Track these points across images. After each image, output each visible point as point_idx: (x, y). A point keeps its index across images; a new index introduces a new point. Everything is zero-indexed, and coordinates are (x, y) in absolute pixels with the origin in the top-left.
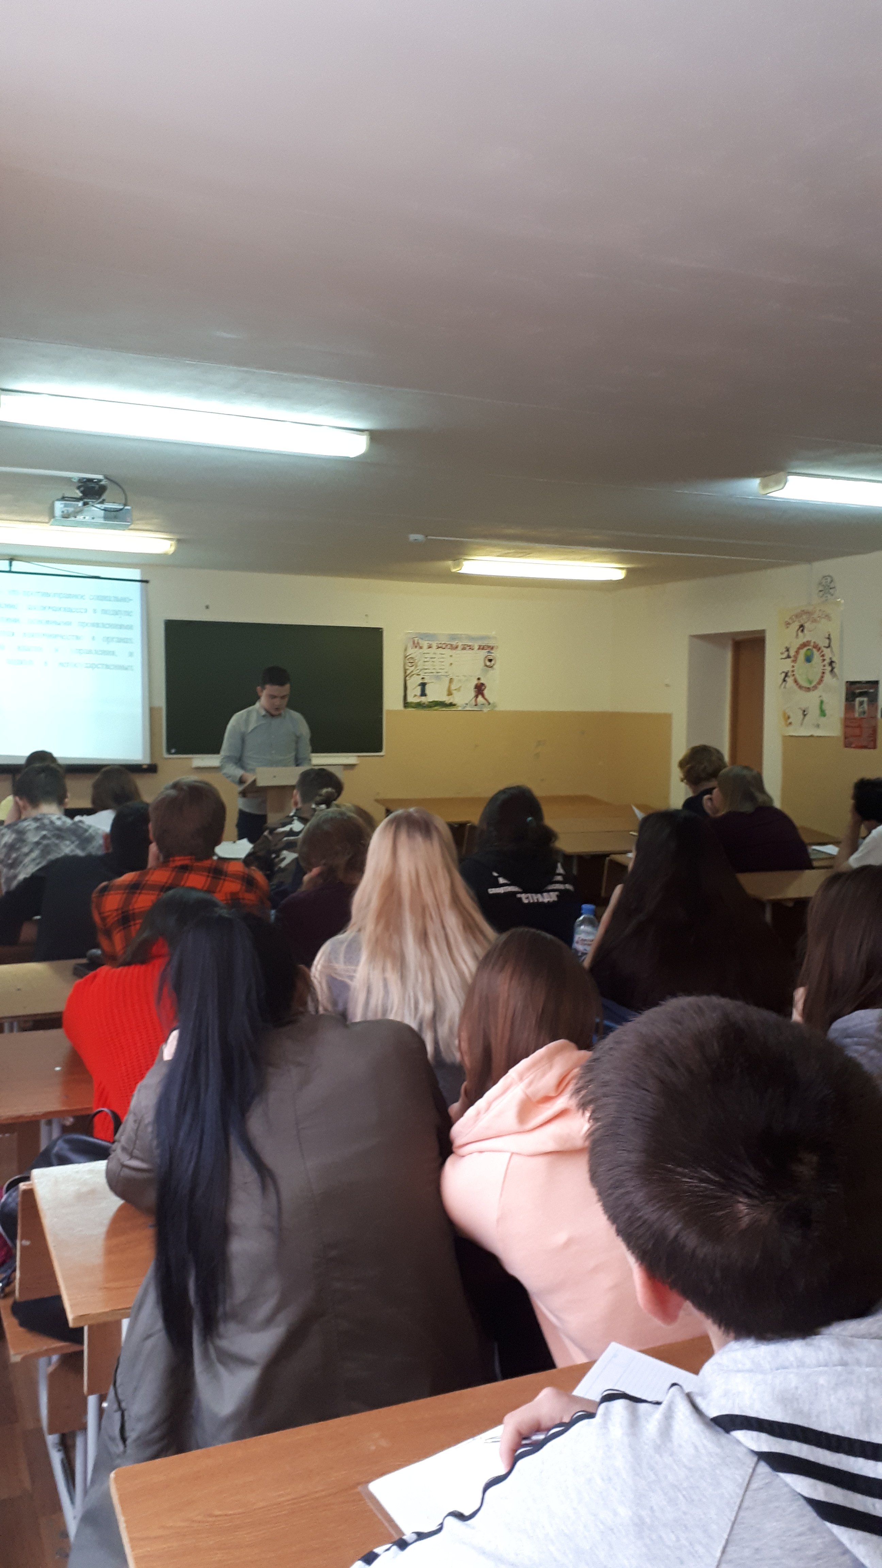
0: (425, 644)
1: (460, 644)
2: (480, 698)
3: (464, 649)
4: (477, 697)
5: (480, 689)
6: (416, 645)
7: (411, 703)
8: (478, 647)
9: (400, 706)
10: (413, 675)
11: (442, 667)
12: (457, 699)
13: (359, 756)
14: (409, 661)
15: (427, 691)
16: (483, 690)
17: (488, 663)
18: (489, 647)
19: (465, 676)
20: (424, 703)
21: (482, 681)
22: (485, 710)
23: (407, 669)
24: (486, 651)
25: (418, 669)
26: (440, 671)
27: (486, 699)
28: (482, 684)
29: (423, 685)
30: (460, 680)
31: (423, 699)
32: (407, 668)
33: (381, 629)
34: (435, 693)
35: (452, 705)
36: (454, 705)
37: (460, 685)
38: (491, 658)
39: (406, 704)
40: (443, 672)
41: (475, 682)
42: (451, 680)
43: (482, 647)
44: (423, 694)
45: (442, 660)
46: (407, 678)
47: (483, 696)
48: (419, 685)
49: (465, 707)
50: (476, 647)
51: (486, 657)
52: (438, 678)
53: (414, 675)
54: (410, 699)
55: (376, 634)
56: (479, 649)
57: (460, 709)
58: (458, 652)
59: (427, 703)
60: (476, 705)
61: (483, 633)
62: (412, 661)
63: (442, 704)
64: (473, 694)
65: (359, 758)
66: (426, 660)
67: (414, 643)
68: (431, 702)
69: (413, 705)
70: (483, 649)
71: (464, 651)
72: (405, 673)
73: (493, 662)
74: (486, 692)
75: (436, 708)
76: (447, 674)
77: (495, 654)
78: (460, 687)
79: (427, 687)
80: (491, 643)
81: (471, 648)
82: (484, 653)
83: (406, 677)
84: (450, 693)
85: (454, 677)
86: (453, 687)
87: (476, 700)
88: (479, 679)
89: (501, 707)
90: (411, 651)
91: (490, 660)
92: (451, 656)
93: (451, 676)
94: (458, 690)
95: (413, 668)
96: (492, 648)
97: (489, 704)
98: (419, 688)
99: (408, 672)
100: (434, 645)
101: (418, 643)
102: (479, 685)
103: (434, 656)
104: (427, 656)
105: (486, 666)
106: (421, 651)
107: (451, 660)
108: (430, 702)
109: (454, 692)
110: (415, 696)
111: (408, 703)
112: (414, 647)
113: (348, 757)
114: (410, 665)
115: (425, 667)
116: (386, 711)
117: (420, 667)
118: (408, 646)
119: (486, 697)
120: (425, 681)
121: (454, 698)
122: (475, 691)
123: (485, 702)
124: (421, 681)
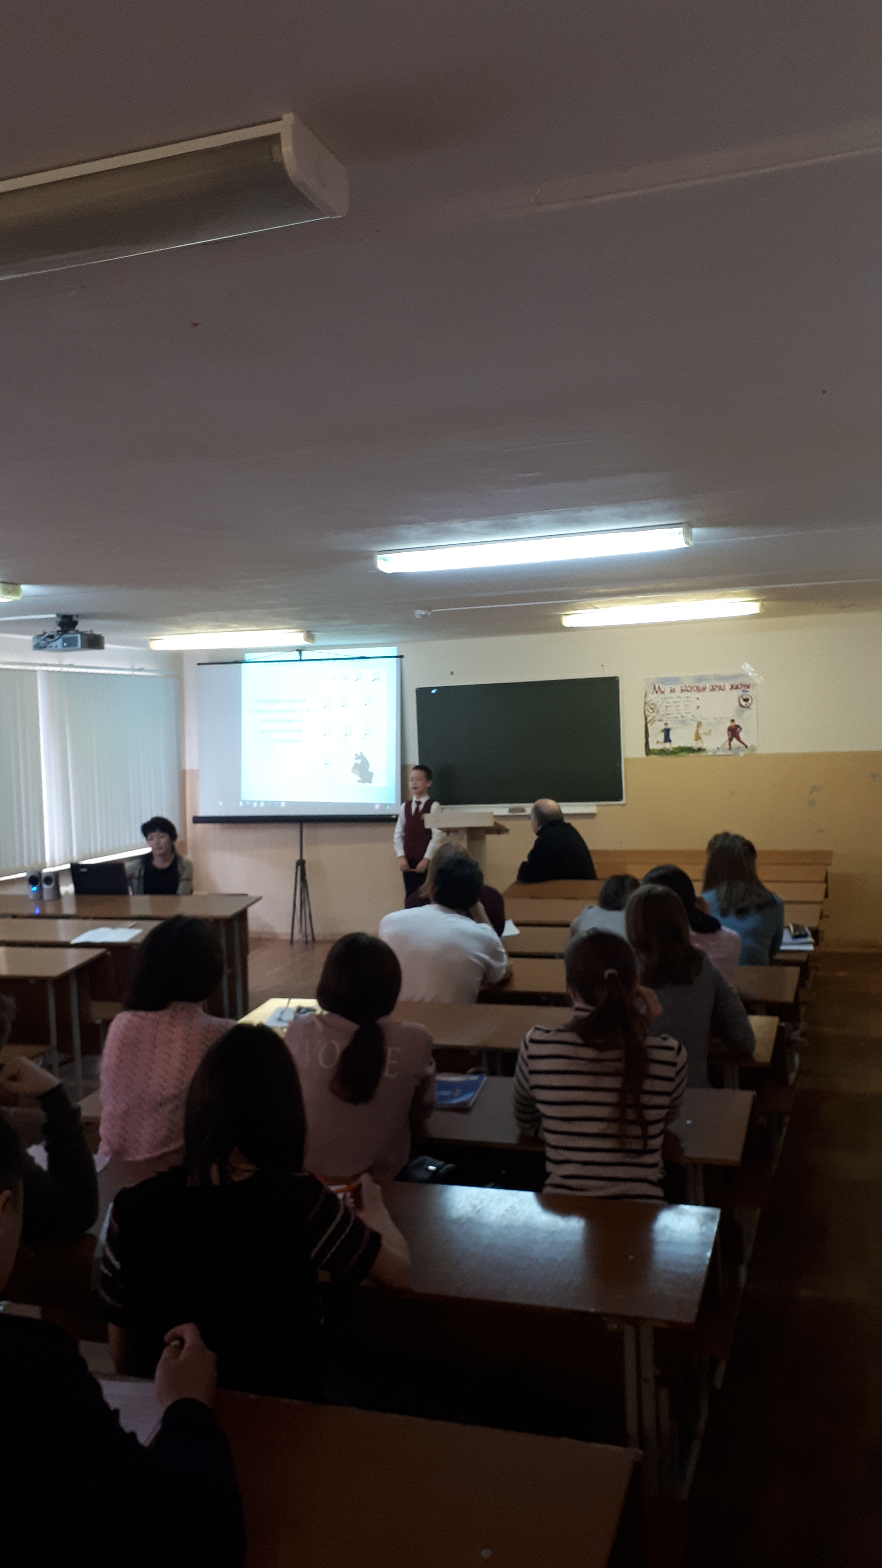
0: (667, 688)
1: (708, 685)
2: (735, 741)
3: (713, 689)
4: (730, 740)
5: (734, 732)
6: (657, 690)
7: (654, 750)
9: (642, 753)
11: (688, 711)
12: (706, 743)
13: (598, 805)
14: (649, 707)
15: (672, 737)
16: (738, 733)
17: (743, 703)
18: (743, 685)
19: (715, 719)
20: (668, 750)
21: (737, 723)
23: (648, 716)
24: (740, 690)
26: (686, 715)
27: (742, 742)
28: (738, 726)
29: (667, 732)
30: (710, 724)
31: (667, 746)
32: (647, 713)
33: (617, 677)
34: (681, 738)
35: (700, 750)
37: (709, 728)
38: (745, 697)
39: (648, 752)
40: (689, 716)
41: (729, 724)
42: (699, 724)
43: (734, 687)
44: (667, 739)
45: (688, 703)
46: (649, 725)
47: (738, 739)
48: (662, 731)
49: (716, 752)
50: (728, 686)
51: (741, 696)
52: (683, 722)
53: (656, 722)
54: (652, 746)
55: (611, 684)
56: (731, 688)
57: (710, 753)
58: (706, 694)
59: (672, 749)
60: (730, 748)
61: (735, 672)
62: (652, 707)
63: (690, 750)
64: (726, 737)
65: (599, 807)
66: (669, 705)
67: (655, 688)
69: (656, 752)
70: (737, 688)
71: (713, 693)
72: (646, 718)
73: (749, 702)
74: (742, 735)
75: (681, 754)
76: (693, 718)
77: (751, 692)
79: (671, 733)
80: (746, 681)
81: (721, 688)
82: (737, 693)
83: (646, 724)
84: (698, 737)
85: (703, 722)
86: (701, 731)
87: (730, 744)
88: (733, 721)
89: (760, 751)
90: (653, 697)
91: (746, 700)
92: (698, 698)
93: (699, 719)
94: (709, 733)
95: (655, 713)
96: (748, 687)
97: (746, 747)
98: (663, 734)
99: (649, 719)
100: (678, 689)
101: (659, 688)
102: (732, 727)
103: (678, 700)
104: (669, 700)
105: (741, 705)
106: (663, 696)
107: (698, 703)
108: (673, 748)
109: (701, 736)
110: (658, 742)
111: (650, 750)
112: (655, 693)
113: (587, 806)
114: (651, 711)
115: (668, 712)
116: (625, 759)
117: (662, 713)
118: (648, 692)
119: (742, 739)
120: (669, 726)
121: (702, 743)
122: (728, 734)
123: (741, 745)
124: (663, 727)
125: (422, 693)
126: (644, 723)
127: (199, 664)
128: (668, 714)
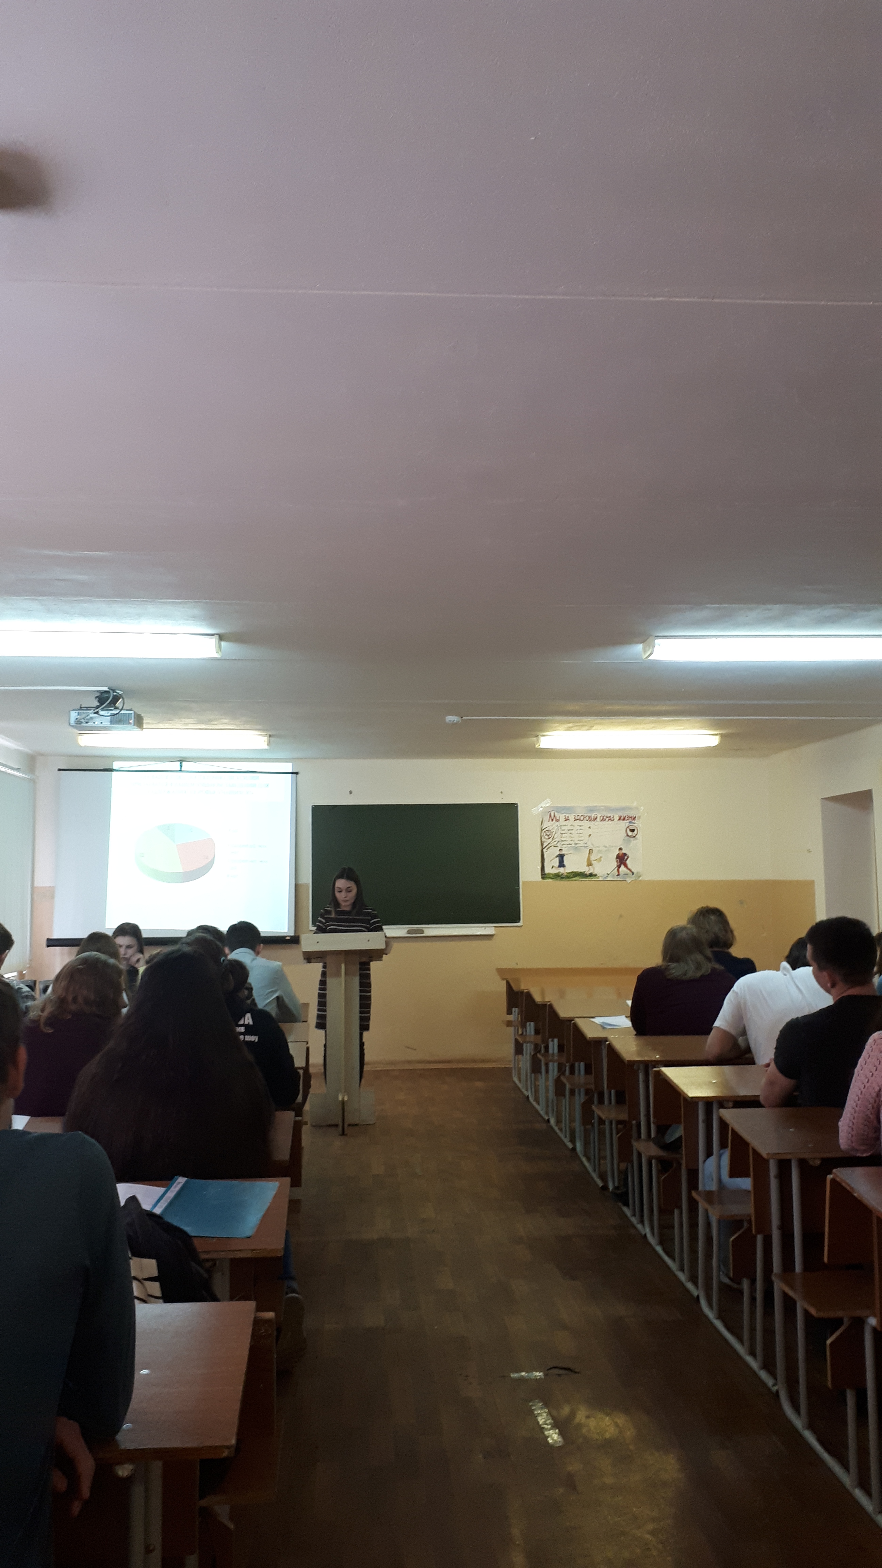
0: (562, 818)
1: (599, 816)
2: (622, 867)
3: (603, 820)
4: (619, 867)
5: (622, 859)
6: (553, 818)
7: (549, 874)
8: (618, 818)
10: (550, 847)
11: (581, 839)
12: (597, 869)
13: (495, 927)
14: (545, 834)
15: (566, 862)
16: (626, 860)
17: (630, 834)
18: (630, 817)
19: (606, 847)
20: (562, 874)
21: (624, 851)
22: (629, 880)
23: (544, 842)
24: (628, 821)
25: (555, 841)
26: (579, 842)
27: (629, 869)
28: (625, 854)
29: (561, 857)
30: (599, 851)
31: (562, 870)
32: (543, 840)
33: (517, 804)
35: (591, 875)
36: (596, 875)
38: (633, 828)
39: (544, 876)
41: (617, 852)
42: (591, 851)
43: (622, 818)
44: (562, 864)
45: (581, 832)
46: (545, 850)
47: (626, 866)
48: (557, 857)
49: (606, 877)
51: (628, 827)
52: (577, 849)
54: (547, 870)
55: (512, 809)
56: (619, 819)
57: (601, 879)
58: (596, 823)
59: (566, 874)
60: (618, 875)
61: (624, 805)
62: (548, 834)
64: (615, 864)
65: (496, 928)
66: (564, 832)
67: (550, 816)
68: (569, 873)
69: (551, 876)
70: (624, 819)
71: (603, 823)
72: (542, 845)
73: (636, 832)
74: (628, 862)
75: (575, 878)
76: (585, 845)
77: (637, 824)
78: (601, 857)
79: (565, 858)
80: (632, 814)
81: (610, 819)
82: (625, 824)
83: (542, 849)
84: (590, 864)
85: (594, 849)
86: (593, 858)
87: (618, 870)
88: (620, 849)
89: (646, 877)
90: (548, 825)
91: (633, 831)
92: (590, 827)
93: (591, 847)
94: (599, 860)
95: (551, 839)
96: (634, 818)
97: (633, 874)
98: (557, 860)
99: (545, 844)
100: (572, 818)
101: (555, 816)
102: (620, 855)
103: (571, 828)
104: (563, 828)
105: (628, 835)
106: (557, 823)
107: (590, 832)
109: (593, 862)
110: (553, 867)
111: (545, 874)
112: (550, 820)
113: (485, 928)
114: (547, 837)
115: (564, 839)
116: (523, 882)
117: (557, 840)
118: (544, 819)
119: (629, 866)
120: (563, 852)
121: (594, 868)
122: (617, 861)
123: (628, 871)
124: (558, 853)
125: (319, 812)
126: (541, 849)
127: (60, 770)
128: (562, 841)
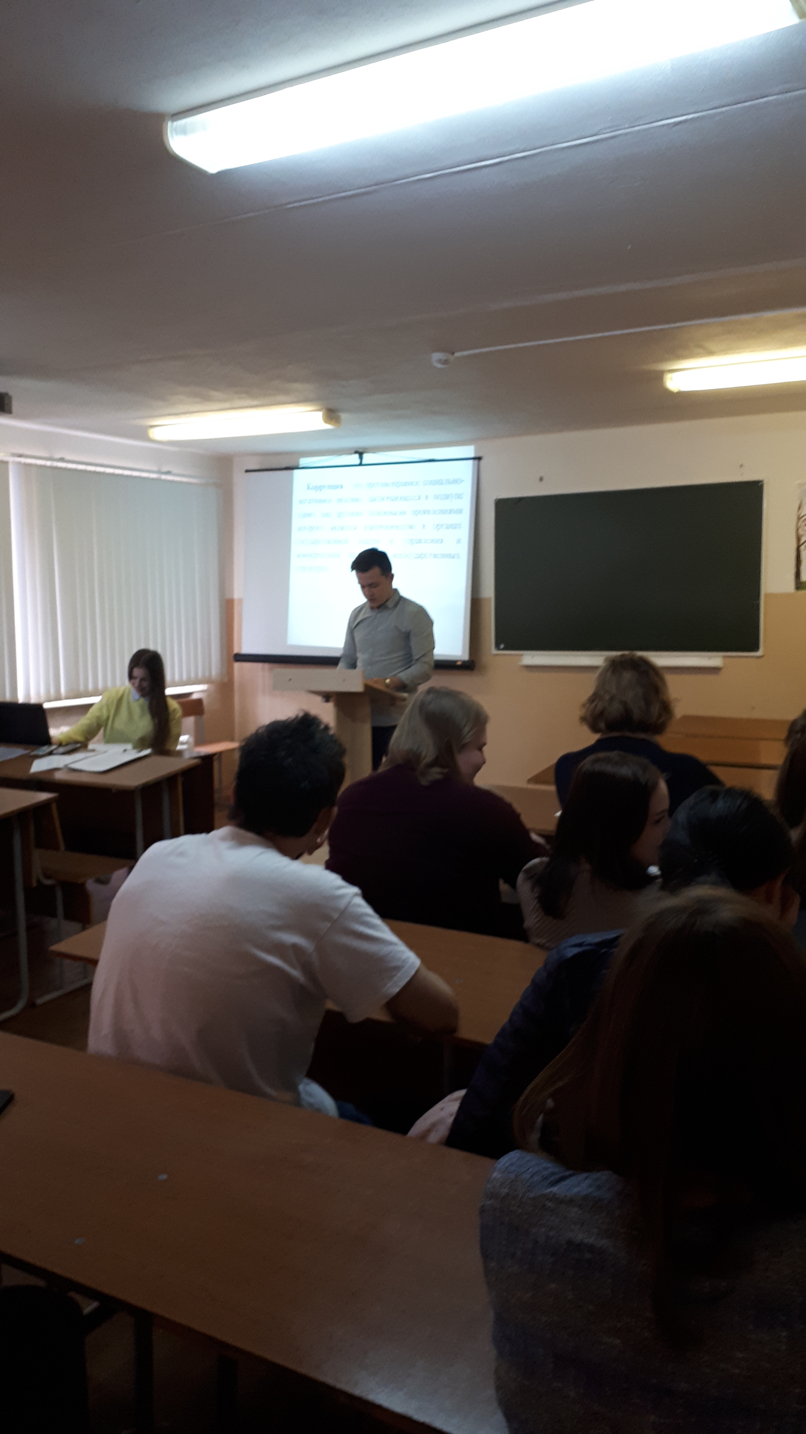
9: (790, 587)
13: (725, 657)
23: (802, 536)
32: (801, 532)
33: (761, 481)
39: (799, 585)
46: (802, 548)
54: (804, 577)
55: (754, 489)
72: (798, 539)
83: (798, 547)
99: (803, 539)
111: (801, 583)
113: (710, 658)
116: (766, 594)
125: (502, 506)
126: (795, 546)
127: (247, 471)
